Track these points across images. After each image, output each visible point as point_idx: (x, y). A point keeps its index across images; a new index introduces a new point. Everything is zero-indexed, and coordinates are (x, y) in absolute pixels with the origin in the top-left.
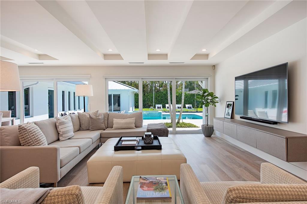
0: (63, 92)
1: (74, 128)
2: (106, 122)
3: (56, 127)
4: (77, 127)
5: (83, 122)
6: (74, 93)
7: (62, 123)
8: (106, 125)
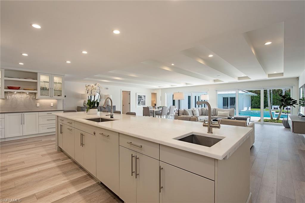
0: (195, 97)
1: (199, 114)
2: (214, 113)
3: (193, 112)
4: (201, 114)
5: (203, 112)
6: (199, 97)
7: (195, 111)
8: (214, 114)
